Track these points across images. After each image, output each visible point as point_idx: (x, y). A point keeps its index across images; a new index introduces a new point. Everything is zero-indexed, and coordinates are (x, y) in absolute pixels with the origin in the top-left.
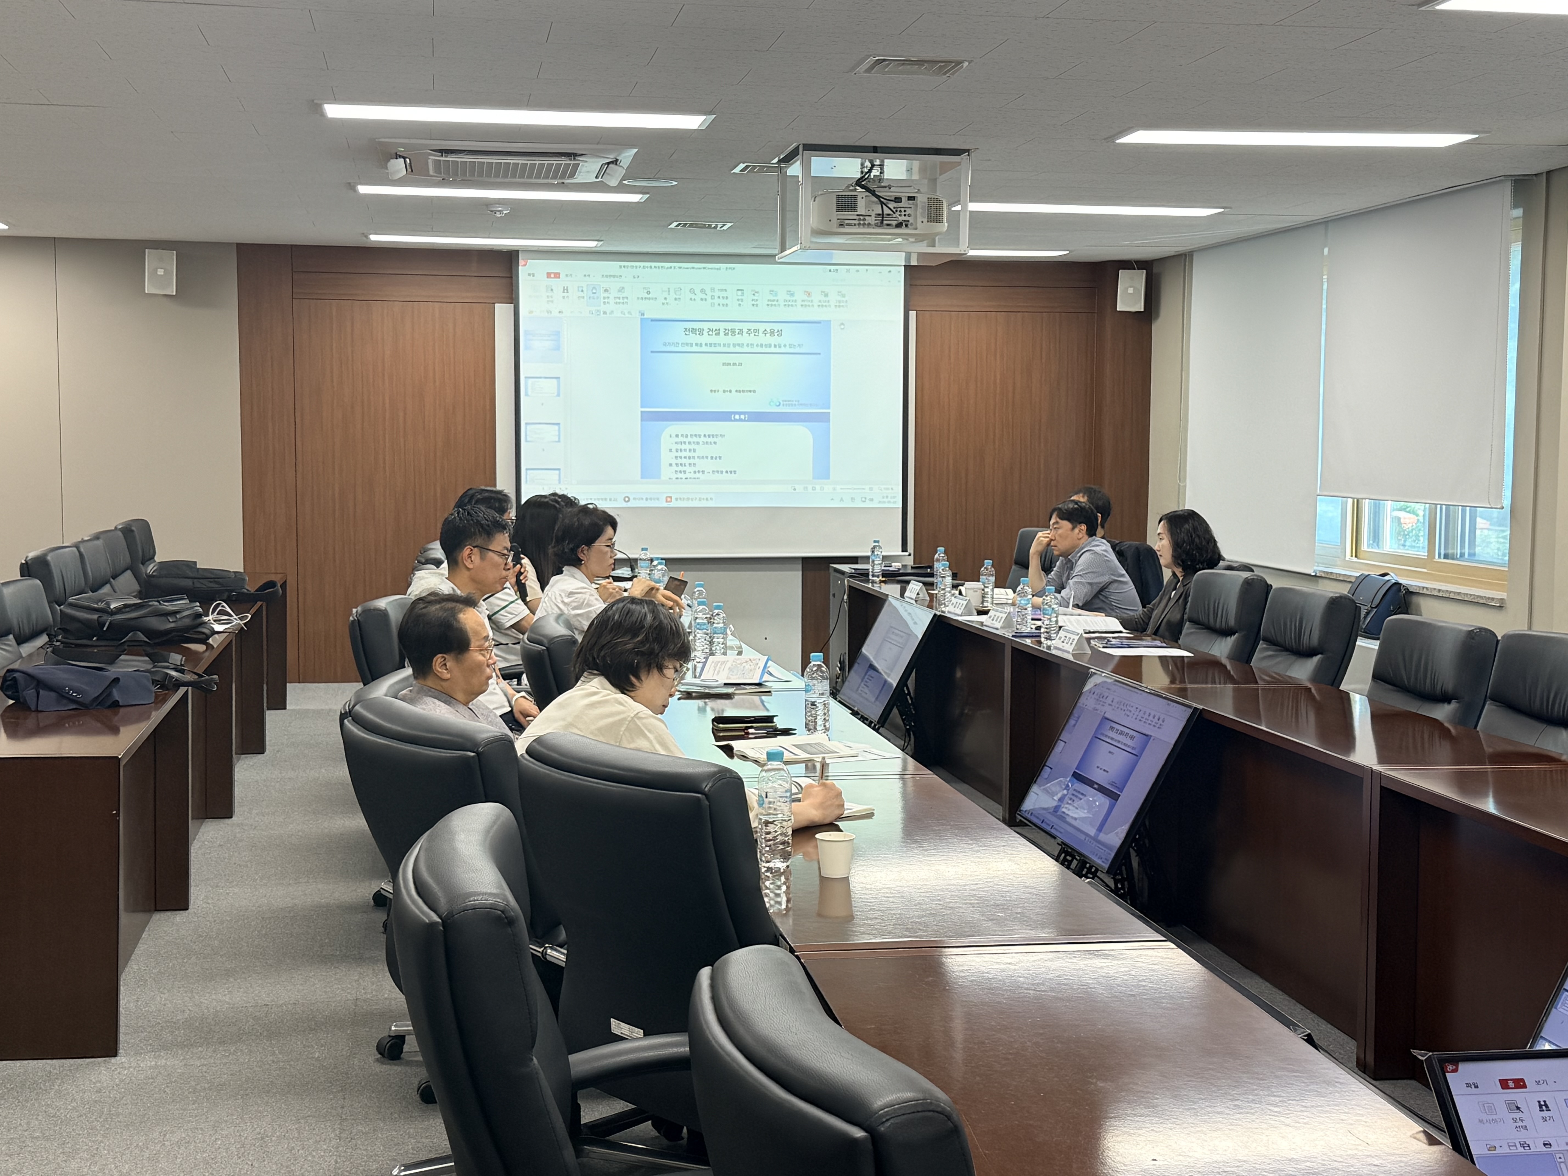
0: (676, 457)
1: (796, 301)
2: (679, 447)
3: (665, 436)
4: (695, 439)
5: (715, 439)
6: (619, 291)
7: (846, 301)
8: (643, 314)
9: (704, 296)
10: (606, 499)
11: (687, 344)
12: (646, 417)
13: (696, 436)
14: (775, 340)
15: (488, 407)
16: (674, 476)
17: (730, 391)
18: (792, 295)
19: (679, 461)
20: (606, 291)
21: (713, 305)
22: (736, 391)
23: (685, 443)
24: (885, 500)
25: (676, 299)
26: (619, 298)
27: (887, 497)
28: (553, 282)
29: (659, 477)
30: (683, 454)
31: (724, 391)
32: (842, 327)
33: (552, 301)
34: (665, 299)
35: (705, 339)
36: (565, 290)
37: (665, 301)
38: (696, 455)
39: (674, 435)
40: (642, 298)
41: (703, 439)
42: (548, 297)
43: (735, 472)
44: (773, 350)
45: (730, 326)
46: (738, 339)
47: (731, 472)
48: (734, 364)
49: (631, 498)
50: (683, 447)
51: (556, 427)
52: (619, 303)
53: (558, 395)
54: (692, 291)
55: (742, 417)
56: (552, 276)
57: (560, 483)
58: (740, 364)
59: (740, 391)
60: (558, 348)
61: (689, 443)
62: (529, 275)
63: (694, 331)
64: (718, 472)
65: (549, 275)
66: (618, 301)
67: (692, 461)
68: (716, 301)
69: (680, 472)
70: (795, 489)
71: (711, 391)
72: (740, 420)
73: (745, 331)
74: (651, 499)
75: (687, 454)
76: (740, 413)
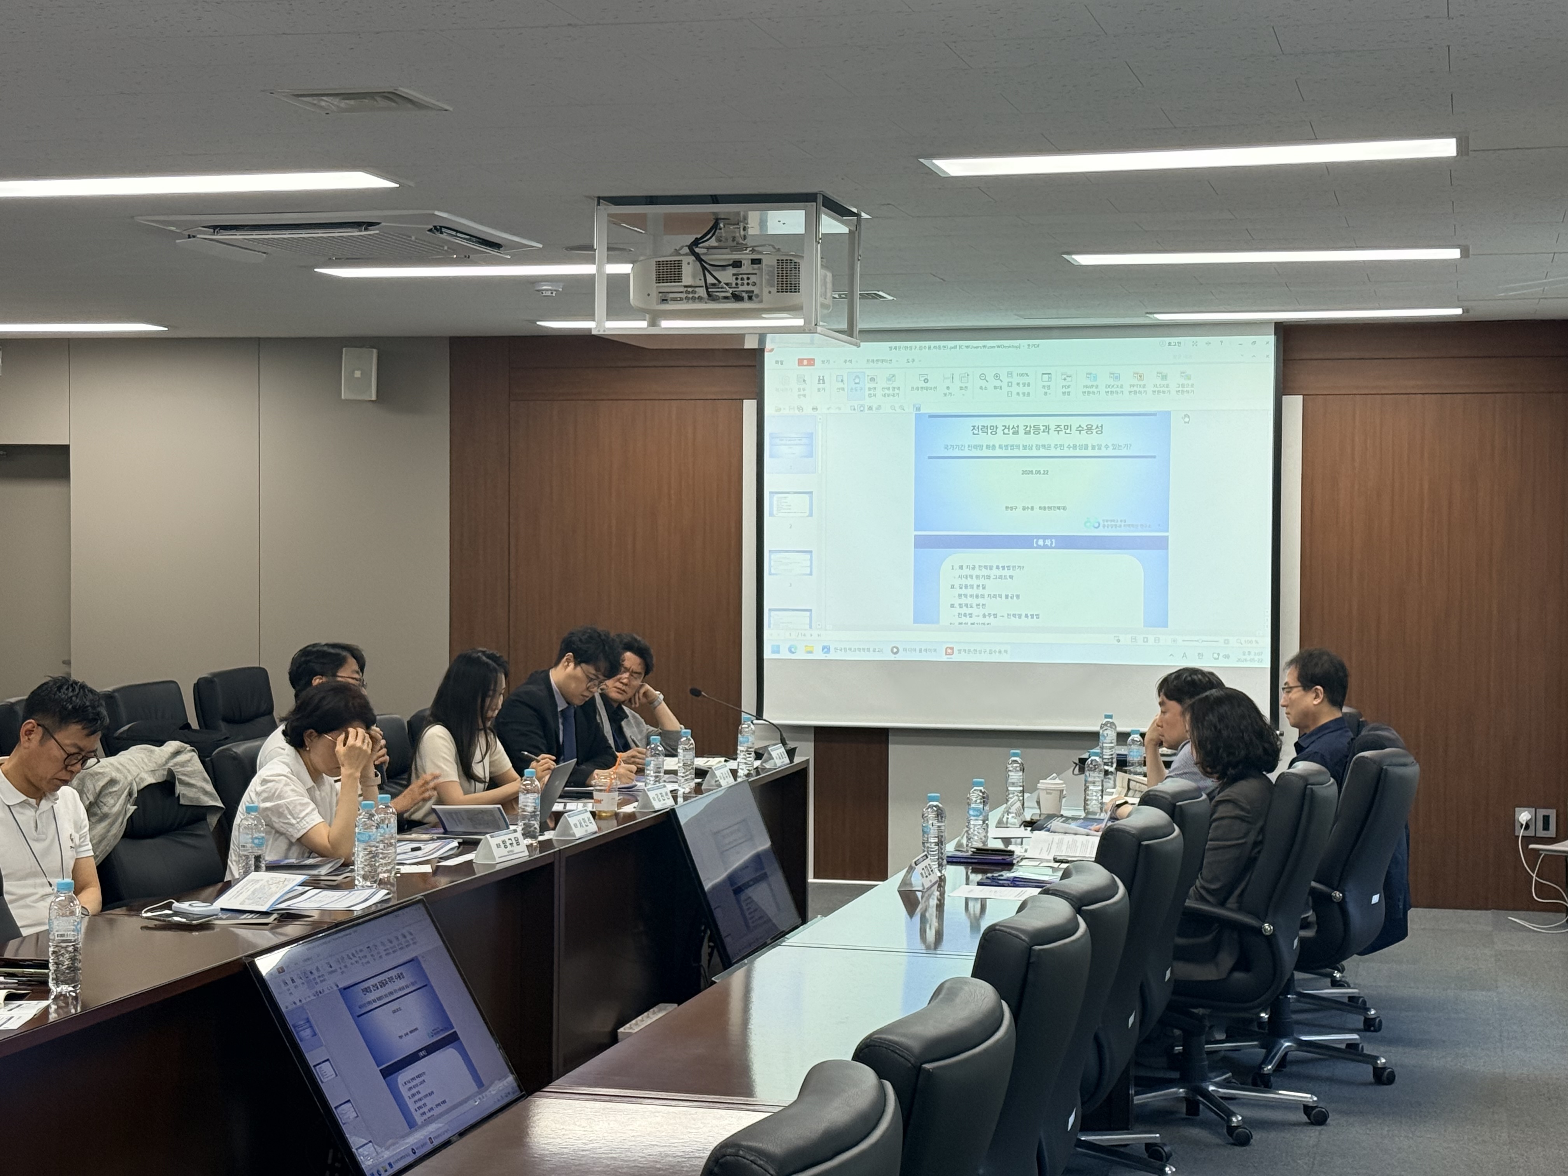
0: (960, 595)
1: (1122, 387)
2: (964, 582)
3: (946, 566)
4: (985, 572)
5: (1011, 572)
6: (889, 380)
7: (1192, 386)
8: (918, 409)
9: (998, 383)
10: (869, 650)
11: (976, 447)
12: (921, 543)
13: (986, 567)
14: (1093, 439)
15: (733, 530)
16: (957, 620)
17: (1032, 508)
18: (1117, 378)
19: (963, 601)
20: (872, 379)
21: (1009, 394)
22: (1040, 508)
23: (971, 577)
24: (1248, 658)
25: (961, 388)
26: (888, 389)
27: (1249, 653)
28: (805, 370)
29: (937, 622)
30: (969, 591)
31: (1024, 509)
32: (1187, 420)
33: (804, 396)
34: (948, 388)
35: (999, 439)
36: (821, 380)
37: (947, 391)
38: (986, 593)
39: (956, 567)
40: (918, 389)
41: (995, 572)
42: (799, 390)
43: (1038, 616)
44: (1090, 453)
45: (1032, 421)
46: (1043, 438)
47: (1032, 616)
48: (1038, 472)
49: (901, 649)
50: (969, 582)
51: (808, 556)
52: (889, 395)
53: (811, 515)
54: (983, 377)
55: (1048, 542)
56: (805, 362)
57: (811, 627)
58: (1046, 472)
59: (1045, 508)
60: (810, 455)
61: (978, 577)
62: (777, 362)
63: (985, 429)
64: (1014, 615)
65: (800, 362)
66: (887, 392)
67: (981, 601)
68: (1015, 389)
69: (965, 615)
70: (1119, 641)
71: (1007, 508)
72: (1045, 547)
73: (1052, 427)
74: (926, 650)
75: (975, 591)
76: (1044, 538)
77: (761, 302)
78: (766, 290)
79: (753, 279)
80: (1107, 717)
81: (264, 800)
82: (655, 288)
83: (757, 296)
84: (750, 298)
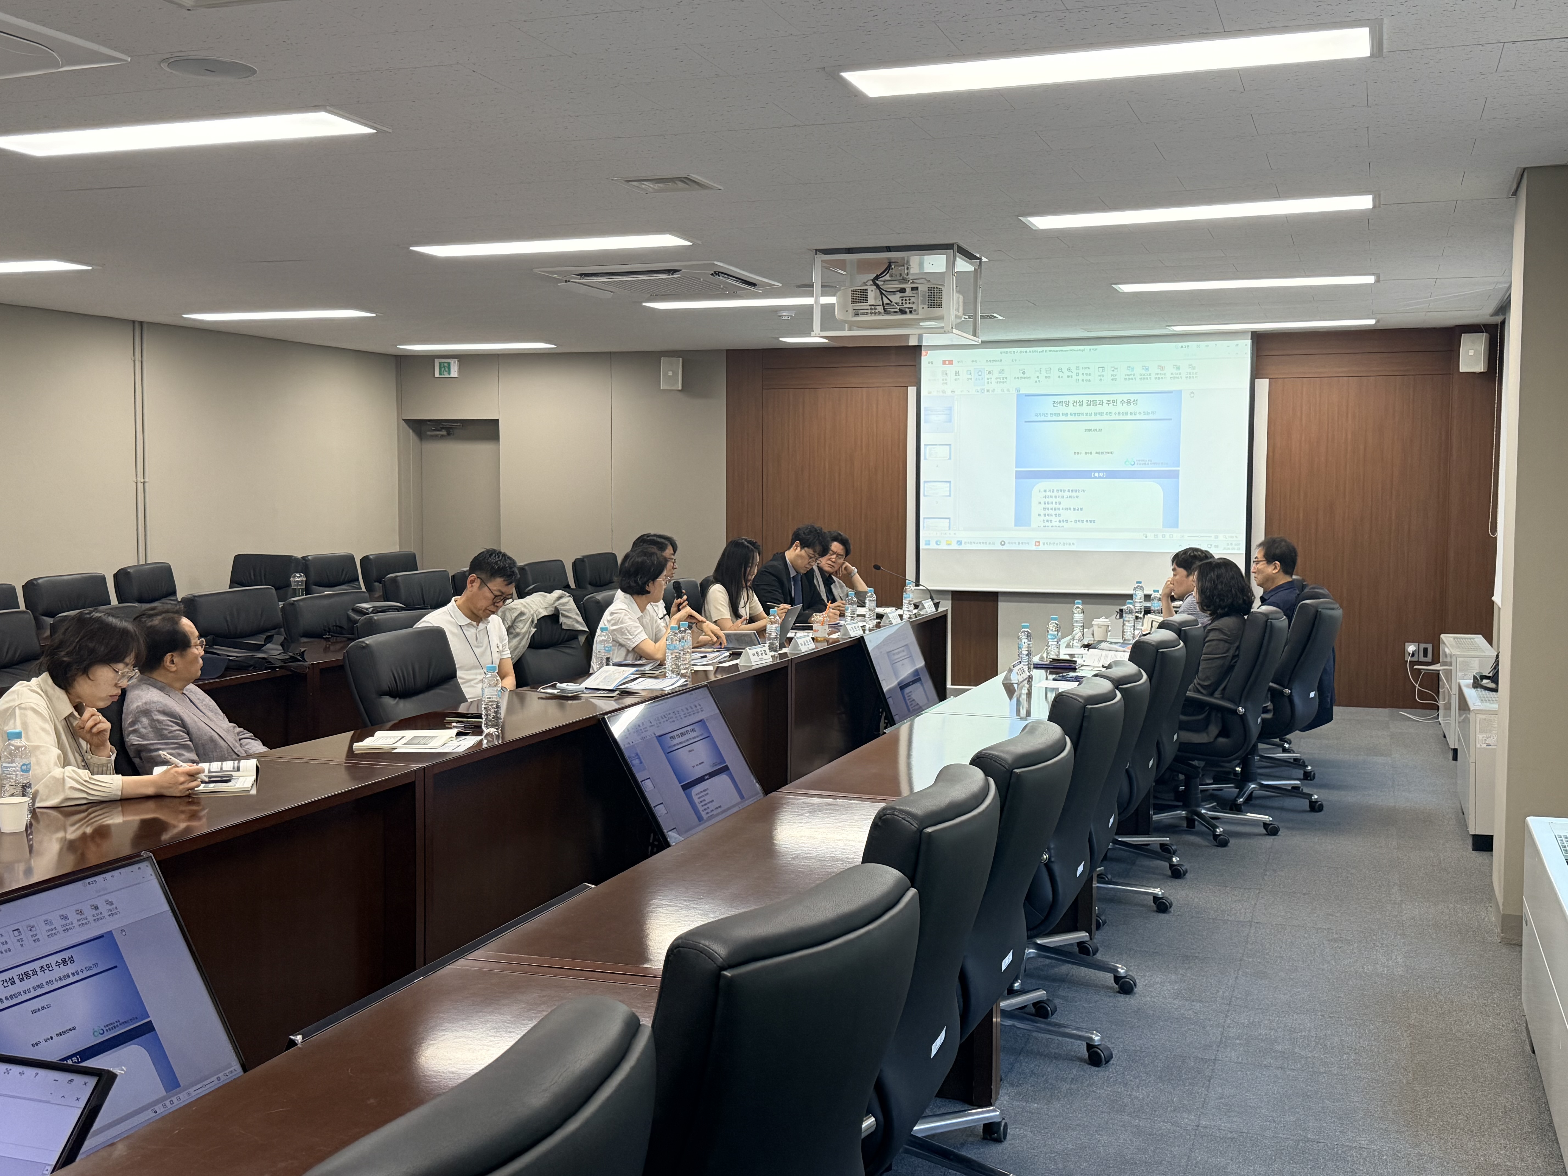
0: (1044, 509)
1: (1150, 375)
2: (1047, 500)
3: (1035, 490)
4: (1060, 494)
5: (1077, 494)
6: (1000, 373)
7: (1196, 373)
8: (1019, 391)
9: (1070, 374)
10: (986, 543)
11: (1055, 415)
12: (1020, 475)
13: (1061, 491)
14: (1131, 408)
15: (901, 469)
16: (1042, 524)
17: (1091, 453)
18: (1147, 369)
19: (1047, 512)
20: (990, 373)
21: (1077, 380)
22: (1096, 453)
23: (1052, 497)
24: (1230, 547)
25: (1046, 377)
26: (1000, 378)
27: (1232, 544)
28: (947, 367)
29: (1030, 525)
30: (1050, 506)
31: (1086, 453)
32: (1192, 395)
33: (946, 383)
34: (1038, 377)
35: (1071, 409)
36: (957, 373)
37: (1037, 380)
38: (1061, 507)
39: (1042, 490)
40: (1018, 378)
41: (1066, 494)
42: (943, 380)
43: (1094, 521)
44: (1129, 417)
45: (1091, 398)
46: (1099, 409)
47: (1091, 521)
48: (1095, 430)
49: (1006, 543)
50: (1050, 500)
51: (948, 484)
52: (1000, 382)
53: (950, 458)
54: (1060, 370)
55: (1101, 475)
56: (947, 362)
57: (950, 529)
58: (1100, 430)
59: (1099, 453)
60: (950, 421)
61: (1056, 497)
62: (929, 363)
63: (1061, 403)
64: (1079, 521)
65: (944, 362)
66: (999, 380)
67: (1058, 512)
68: (1081, 377)
69: (1047, 521)
70: (1146, 537)
71: (1075, 453)
72: (1100, 477)
73: (1105, 401)
74: (1022, 543)
75: (1054, 506)
76: (1099, 472)
77: (918, 314)
78: (920, 307)
79: (913, 299)
80: (1137, 582)
81: (613, 625)
82: (851, 307)
83: (915, 311)
84: (911, 312)
